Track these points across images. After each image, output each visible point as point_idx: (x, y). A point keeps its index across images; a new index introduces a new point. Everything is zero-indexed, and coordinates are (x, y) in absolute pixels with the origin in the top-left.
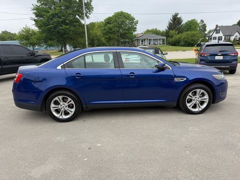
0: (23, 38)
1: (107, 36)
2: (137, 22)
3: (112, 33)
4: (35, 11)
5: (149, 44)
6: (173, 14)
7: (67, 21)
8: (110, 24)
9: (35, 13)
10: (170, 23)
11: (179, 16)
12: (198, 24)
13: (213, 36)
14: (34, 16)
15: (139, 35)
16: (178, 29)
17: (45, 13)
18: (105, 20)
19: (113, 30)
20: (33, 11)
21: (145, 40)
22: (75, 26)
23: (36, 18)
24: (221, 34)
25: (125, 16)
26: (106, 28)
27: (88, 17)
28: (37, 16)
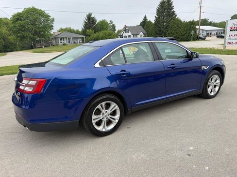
1: (19, 35)
2: (53, 20)
5: (69, 42)
6: (87, 14)
8: (21, 20)
10: (86, 22)
11: (92, 16)
12: (108, 24)
13: (124, 35)
15: (56, 34)
16: (94, 28)
18: (14, 16)
21: (63, 38)
24: (130, 34)
25: (38, 13)
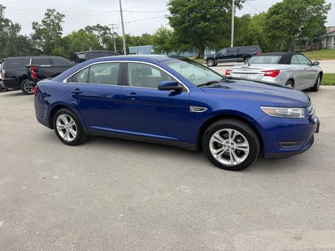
0: (157, 42)
3: (278, 28)
4: (171, 6)
7: (208, 16)
9: (170, 9)
14: (169, 13)
17: (181, 8)
19: (281, 23)
20: (168, 7)
22: (218, 22)
23: (171, 16)
26: (270, 21)
27: (240, 7)
28: (172, 12)
